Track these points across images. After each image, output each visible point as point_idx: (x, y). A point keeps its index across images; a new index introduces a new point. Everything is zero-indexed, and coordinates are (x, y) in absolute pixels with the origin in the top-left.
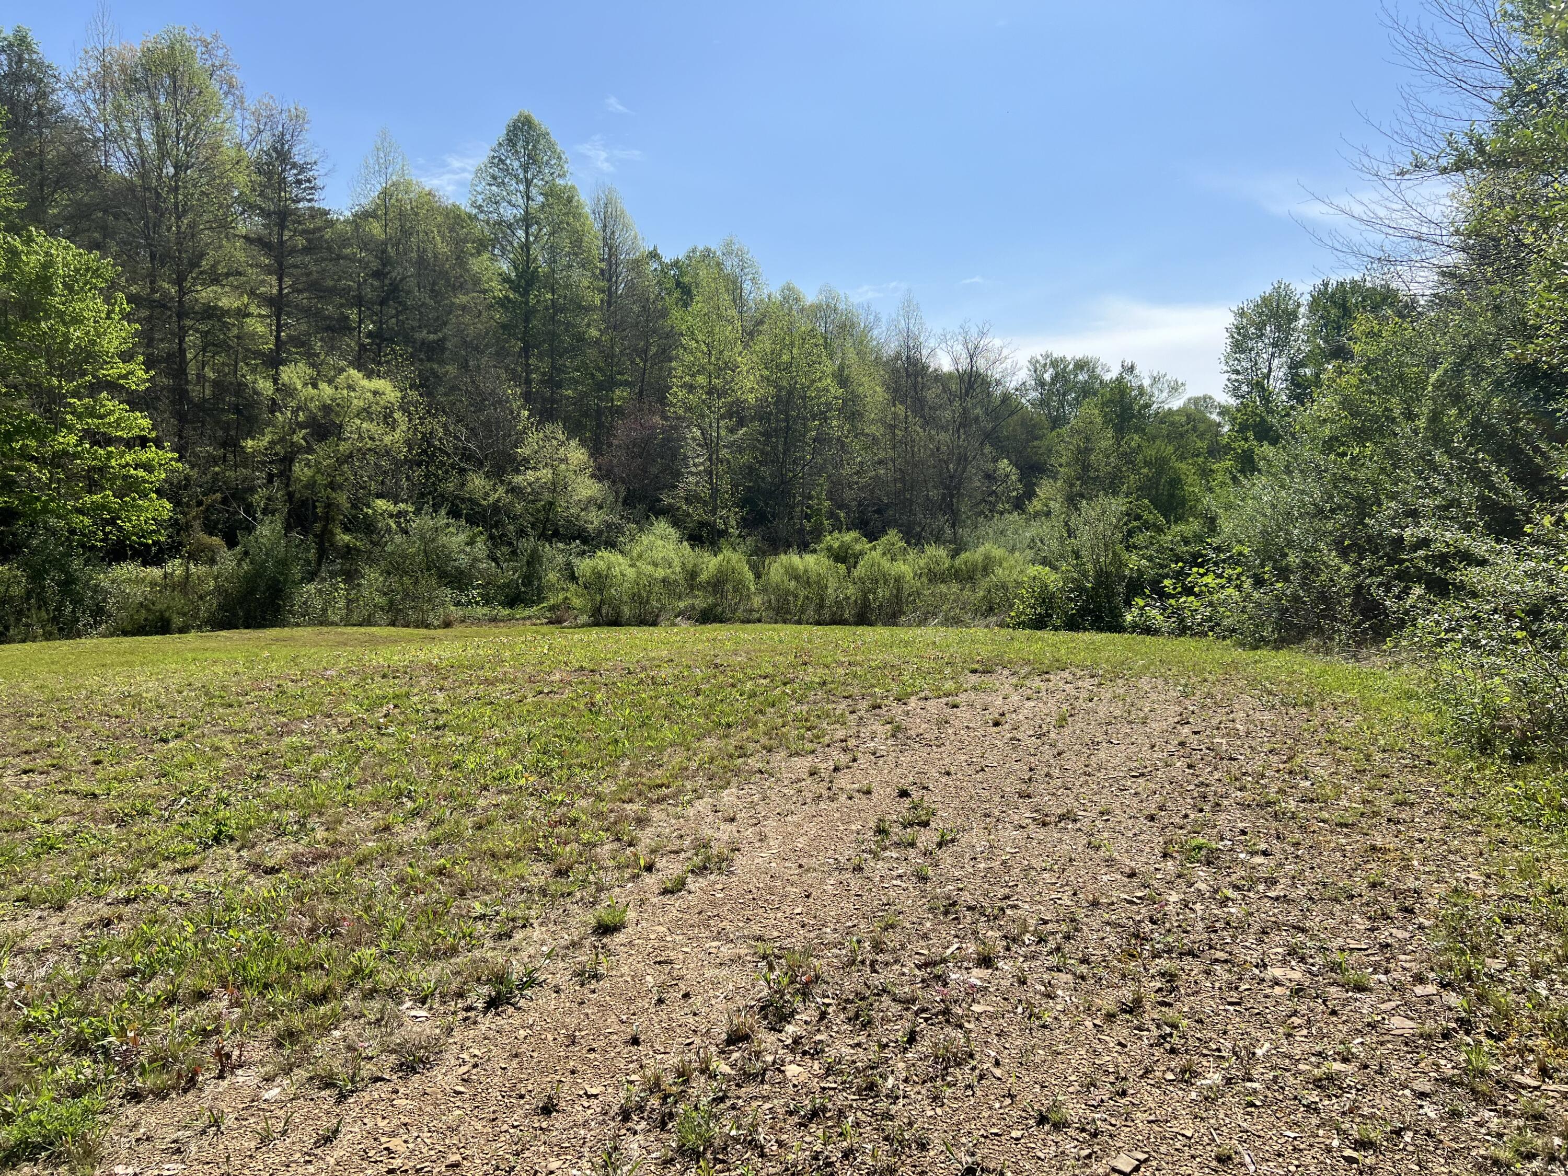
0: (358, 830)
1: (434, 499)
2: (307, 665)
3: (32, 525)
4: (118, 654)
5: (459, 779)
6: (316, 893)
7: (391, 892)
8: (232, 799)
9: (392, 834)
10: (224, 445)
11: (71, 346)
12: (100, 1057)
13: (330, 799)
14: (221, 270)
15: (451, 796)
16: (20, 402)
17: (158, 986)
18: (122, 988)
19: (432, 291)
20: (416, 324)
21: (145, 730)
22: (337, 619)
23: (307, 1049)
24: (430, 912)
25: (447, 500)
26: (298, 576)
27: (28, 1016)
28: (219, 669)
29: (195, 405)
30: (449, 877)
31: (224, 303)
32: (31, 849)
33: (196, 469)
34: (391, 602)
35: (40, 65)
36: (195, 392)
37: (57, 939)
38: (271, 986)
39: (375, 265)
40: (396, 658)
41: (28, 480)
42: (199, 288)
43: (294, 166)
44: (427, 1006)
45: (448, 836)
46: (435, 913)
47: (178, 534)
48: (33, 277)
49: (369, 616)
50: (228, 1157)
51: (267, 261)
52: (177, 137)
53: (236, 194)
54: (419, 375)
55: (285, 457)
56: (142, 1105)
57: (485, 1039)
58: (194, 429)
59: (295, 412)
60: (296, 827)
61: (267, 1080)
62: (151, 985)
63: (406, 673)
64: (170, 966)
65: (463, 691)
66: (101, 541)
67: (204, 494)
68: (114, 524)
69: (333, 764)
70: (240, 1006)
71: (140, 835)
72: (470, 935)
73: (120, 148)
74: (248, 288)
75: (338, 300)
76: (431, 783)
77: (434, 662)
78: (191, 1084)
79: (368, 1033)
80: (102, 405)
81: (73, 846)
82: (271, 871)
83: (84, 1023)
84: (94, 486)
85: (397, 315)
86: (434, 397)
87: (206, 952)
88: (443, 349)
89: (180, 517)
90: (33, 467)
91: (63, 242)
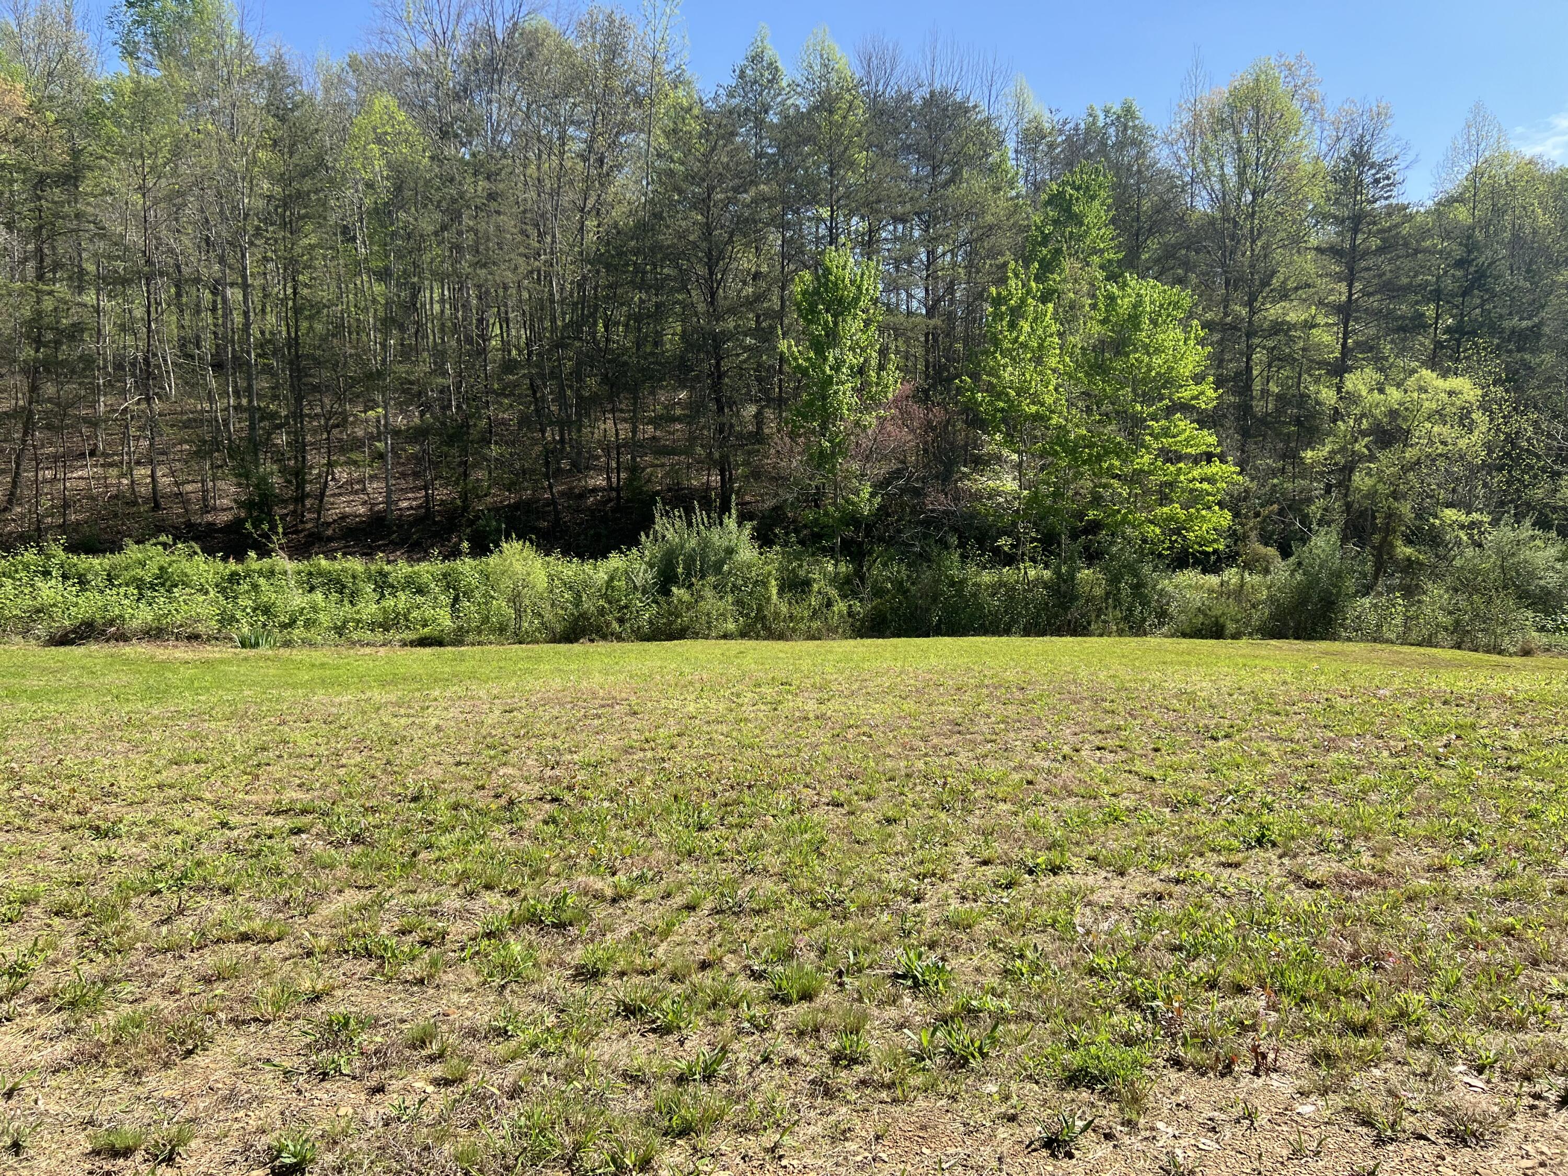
0: (1409, 863)
1: (1516, 507)
2: (1357, 682)
3: (1112, 535)
4: (1177, 654)
5: (1535, 831)
6: (1359, 920)
7: (1445, 940)
8: (1276, 805)
9: (1450, 877)
10: (1284, 457)
11: (1153, 374)
12: (1150, 1017)
13: (1378, 824)
14: (1291, 284)
15: (1524, 848)
16: (1109, 428)
17: (1200, 967)
18: (1171, 960)
19: (1528, 271)
20: (1505, 311)
21: (1197, 726)
22: (1393, 636)
23: (1344, 1077)
24: (1493, 973)
25: (1534, 508)
26: (1352, 590)
27: (1093, 961)
28: (1267, 676)
29: (1258, 420)
30: (1518, 940)
31: (1292, 317)
32: (1101, 816)
33: (1255, 482)
34: (1457, 622)
35: (1142, 130)
36: (1259, 407)
37: (1119, 900)
38: (1309, 1001)
39: (1458, 252)
40: (1461, 684)
41: (1112, 495)
42: (1268, 306)
43: (1372, 166)
44: (1483, 1077)
45: (1519, 894)
46: (1499, 977)
47: (1235, 544)
48: (1126, 317)
49: (1430, 636)
50: (1260, 1155)
51: (1338, 269)
52: (1257, 164)
53: (1310, 207)
54: (1505, 369)
55: (1344, 467)
56: (1182, 1073)
57: (1557, 1138)
58: (1256, 443)
59: (1358, 420)
60: (1340, 846)
61: (1302, 1094)
62: (1195, 964)
63: (1472, 701)
64: (1212, 952)
65: (1545, 730)
66: (1168, 549)
67: (1262, 506)
68: (1179, 534)
69: (1384, 788)
70: (1277, 1011)
71: (1191, 823)
72: (1543, 1013)
73: (1205, 187)
74: (1316, 298)
75: (1413, 297)
76: (1500, 828)
77: (1509, 694)
78: (1227, 1070)
79: (1414, 1083)
80: (1176, 426)
81: (1135, 821)
82: (1312, 885)
83: (1138, 982)
84: (1164, 499)
85: (1482, 305)
86: (1524, 392)
87: (1246, 948)
88: (1539, 336)
89: (1238, 527)
90: (1115, 483)
91: (1152, 282)
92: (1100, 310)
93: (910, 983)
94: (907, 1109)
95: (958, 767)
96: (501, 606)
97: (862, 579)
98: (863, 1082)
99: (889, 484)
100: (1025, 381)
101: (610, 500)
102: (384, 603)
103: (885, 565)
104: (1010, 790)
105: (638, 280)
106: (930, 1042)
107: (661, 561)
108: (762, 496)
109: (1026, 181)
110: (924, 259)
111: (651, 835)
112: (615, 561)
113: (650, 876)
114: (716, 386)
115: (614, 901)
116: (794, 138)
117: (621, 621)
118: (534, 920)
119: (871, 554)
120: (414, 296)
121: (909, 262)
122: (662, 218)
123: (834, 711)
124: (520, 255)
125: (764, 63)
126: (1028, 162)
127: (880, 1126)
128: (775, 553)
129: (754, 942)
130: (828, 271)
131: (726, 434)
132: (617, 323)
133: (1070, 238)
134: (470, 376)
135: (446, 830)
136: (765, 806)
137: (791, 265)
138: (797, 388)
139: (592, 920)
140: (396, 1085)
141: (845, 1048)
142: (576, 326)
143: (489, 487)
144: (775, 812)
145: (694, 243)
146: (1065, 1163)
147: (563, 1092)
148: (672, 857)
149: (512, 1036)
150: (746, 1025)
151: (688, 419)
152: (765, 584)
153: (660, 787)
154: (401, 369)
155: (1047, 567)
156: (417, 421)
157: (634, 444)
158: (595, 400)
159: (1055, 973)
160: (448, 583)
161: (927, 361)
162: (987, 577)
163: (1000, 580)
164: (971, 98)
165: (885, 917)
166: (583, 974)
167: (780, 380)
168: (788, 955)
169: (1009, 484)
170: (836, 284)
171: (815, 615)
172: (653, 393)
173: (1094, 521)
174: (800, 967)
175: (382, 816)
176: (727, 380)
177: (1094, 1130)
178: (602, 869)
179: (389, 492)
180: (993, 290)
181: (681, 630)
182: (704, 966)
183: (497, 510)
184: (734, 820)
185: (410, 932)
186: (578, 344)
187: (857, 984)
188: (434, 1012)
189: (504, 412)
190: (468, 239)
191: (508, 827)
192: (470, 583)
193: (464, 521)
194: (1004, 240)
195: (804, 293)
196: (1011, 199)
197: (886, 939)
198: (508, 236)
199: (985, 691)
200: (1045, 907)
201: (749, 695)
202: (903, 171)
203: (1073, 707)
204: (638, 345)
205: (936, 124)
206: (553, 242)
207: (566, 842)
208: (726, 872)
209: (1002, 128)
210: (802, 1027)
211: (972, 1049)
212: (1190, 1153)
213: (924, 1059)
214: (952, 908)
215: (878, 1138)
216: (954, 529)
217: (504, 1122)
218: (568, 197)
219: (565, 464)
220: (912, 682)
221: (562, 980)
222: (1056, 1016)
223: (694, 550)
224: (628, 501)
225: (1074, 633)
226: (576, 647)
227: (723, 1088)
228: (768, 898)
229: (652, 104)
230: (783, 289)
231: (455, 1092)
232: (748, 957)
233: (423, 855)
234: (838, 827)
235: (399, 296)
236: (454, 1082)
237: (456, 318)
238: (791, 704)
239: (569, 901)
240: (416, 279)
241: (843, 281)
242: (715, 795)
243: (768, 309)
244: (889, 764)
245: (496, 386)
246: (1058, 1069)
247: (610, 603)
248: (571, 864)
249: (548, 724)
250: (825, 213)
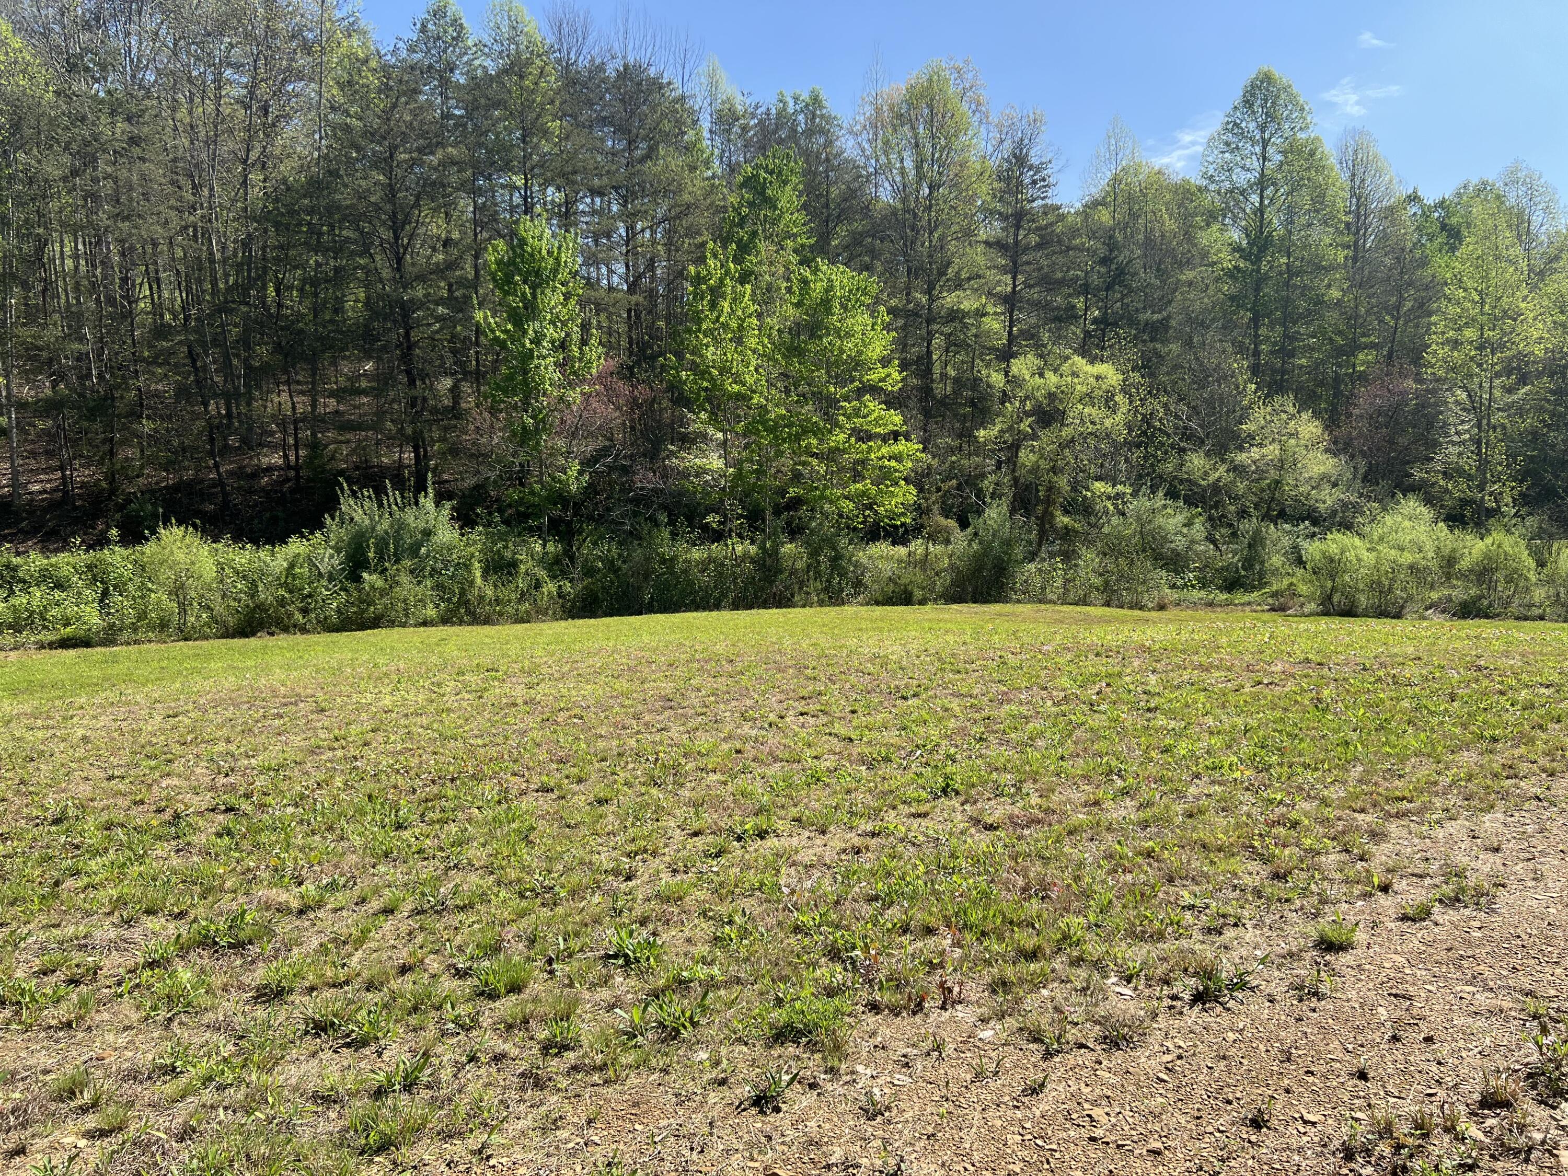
0: (1069, 800)
1: (1152, 480)
2: (1026, 640)
3: (812, 510)
4: (871, 621)
5: (1169, 764)
6: (1029, 855)
7: (1099, 866)
8: (958, 756)
9: (1102, 810)
10: (960, 436)
11: (845, 357)
12: (849, 967)
13: (1044, 768)
14: (964, 275)
15: (1161, 780)
16: (806, 408)
17: (894, 914)
18: (868, 910)
19: (1158, 270)
20: (1140, 305)
21: (889, 687)
22: (1055, 597)
23: (1018, 1001)
24: (1137, 892)
25: (1165, 481)
26: (1020, 557)
27: (797, 919)
28: (950, 638)
29: (938, 401)
30: (1157, 861)
31: (966, 305)
32: (804, 779)
33: (937, 459)
34: (1106, 583)
35: (828, 119)
36: (939, 389)
37: (821, 857)
38: (988, 934)
39: (1102, 252)
40: (1110, 637)
41: (811, 473)
42: (945, 294)
43: (1031, 168)
44: (1132, 985)
45: (1157, 819)
46: (1142, 895)
47: (920, 517)
48: (819, 300)
49: (1085, 596)
50: (948, 1083)
51: (1003, 262)
52: (932, 160)
53: (979, 203)
54: (1141, 357)
55: (1012, 445)
56: (879, 1016)
57: (1191, 1032)
58: (936, 423)
59: (1023, 402)
60: (1012, 790)
61: (982, 1021)
62: (889, 912)
63: (1118, 652)
64: (904, 899)
65: (1176, 675)
66: (862, 523)
67: (943, 481)
68: (871, 509)
69: (1048, 734)
70: (961, 947)
71: (884, 778)
72: (1177, 923)
73: (887, 179)
74: (986, 289)
75: (1066, 291)
76: (1142, 764)
77: (1147, 644)
78: (920, 1007)
79: (1074, 998)
80: (866, 406)
81: (834, 781)
82: (990, 828)
83: (838, 935)
84: (857, 476)
85: (1122, 299)
86: (1156, 377)
87: (934, 892)
88: (1167, 328)
89: (922, 501)
90: (814, 462)
91: (842, 268)
92: (794, 293)
93: (621, 962)
94: (619, 1088)
95: (670, 742)
96: (160, 599)
97: (572, 559)
98: (575, 1068)
99: (596, 462)
100: (727, 361)
101: (288, 480)
102: (12, 601)
103: (595, 544)
104: (719, 760)
105: (314, 242)
106: (642, 1019)
107: (349, 544)
108: (461, 473)
109: (721, 162)
110: (624, 234)
111: (342, 839)
112: (296, 546)
113: (341, 883)
114: (407, 357)
115: (301, 912)
116: (483, 101)
117: (305, 611)
118: (207, 942)
119: (580, 534)
120: (40, 250)
121: (609, 237)
122: (340, 177)
123: (545, 695)
124: (171, 208)
125: (448, 19)
126: (722, 143)
127: (592, 1110)
128: (477, 534)
129: (458, 940)
130: (523, 242)
131: (418, 408)
132: (290, 288)
133: (765, 221)
134: (113, 342)
135: (96, 853)
136: (469, 798)
137: (484, 234)
138: (497, 361)
139: (275, 935)
140: (40, 1143)
141: (555, 1036)
142: (242, 289)
143: (142, 467)
144: (481, 804)
145: (376, 204)
146: (772, 1118)
147: (242, 1125)
148: (367, 860)
149: (181, 1072)
150: (451, 1026)
151: (376, 392)
152: (467, 567)
153: (352, 787)
154: (26, 333)
155: (752, 543)
156: (49, 392)
157: (315, 418)
158: (266, 370)
159: (762, 935)
160: (94, 576)
161: (630, 337)
162: (697, 554)
163: (709, 556)
164: (665, 75)
165: (597, 899)
166: (265, 994)
167: (477, 353)
168: (495, 949)
169: (715, 462)
170: (532, 255)
171: (522, 597)
172: (334, 363)
173: (795, 498)
174: (508, 959)
175: (15, 844)
176: (418, 351)
177: (799, 1082)
178: (287, 880)
179: (15, 474)
180: (692, 269)
181: (375, 619)
182: (404, 970)
183: (153, 492)
184: (436, 815)
185: (54, 971)
186: (244, 309)
187: (567, 969)
188: (85, 1058)
189: (157, 383)
190: (106, 188)
191: (174, 843)
192: (122, 576)
193: (111, 505)
194: (702, 220)
195: (499, 262)
196: (707, 179)
197: (597, 921)
198: (156, 187)
199: (696, 665)
200: (753, 871)
201: (452, 684)
202: (599, 144)
203: (778, 676)
204: (316, 310)
205: (631, 97)
206: (211, 195)
207: (244, 854)
208: (426, 870)
209: (697, 108)
210: (510, 1021)
211: (682, 1019)
212: (886, 1090)
213: (635, 1036)
214: (663, 882)
215: (590, 1122)
216: (664, 507)
217: (173, 1168)
218: (227, 146)
219: (233, 441)
220: (624, 660)
221: (241, 1003)
222: (763, 976)
223: (386, 532)
224: (309, 480)
225: (779, 605)
226: (253, 642)
227: (426, 1094)
228: (473, 893)
229: (323, 51)
230: (476, 257)
231: (111, 1143)
232: (452, 956)
233: (69, 883)
234: (548, 813)
235: (21, 249)
236: (111, 1131)
237: (94, 276)
238: (497, 691)
239: (248, 918)
240: (41, 231)
241: (540, 252)
242: (414, 791)
243: (461, 277)
244: (601, 744)
245: (146, 354)
246: (766, 1028)
247: (291, 592)
248: (250, 878)
249: (220, 727)
250: (519, 181)
